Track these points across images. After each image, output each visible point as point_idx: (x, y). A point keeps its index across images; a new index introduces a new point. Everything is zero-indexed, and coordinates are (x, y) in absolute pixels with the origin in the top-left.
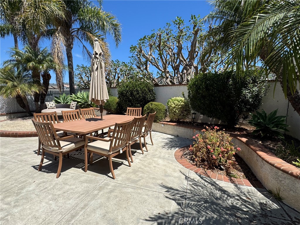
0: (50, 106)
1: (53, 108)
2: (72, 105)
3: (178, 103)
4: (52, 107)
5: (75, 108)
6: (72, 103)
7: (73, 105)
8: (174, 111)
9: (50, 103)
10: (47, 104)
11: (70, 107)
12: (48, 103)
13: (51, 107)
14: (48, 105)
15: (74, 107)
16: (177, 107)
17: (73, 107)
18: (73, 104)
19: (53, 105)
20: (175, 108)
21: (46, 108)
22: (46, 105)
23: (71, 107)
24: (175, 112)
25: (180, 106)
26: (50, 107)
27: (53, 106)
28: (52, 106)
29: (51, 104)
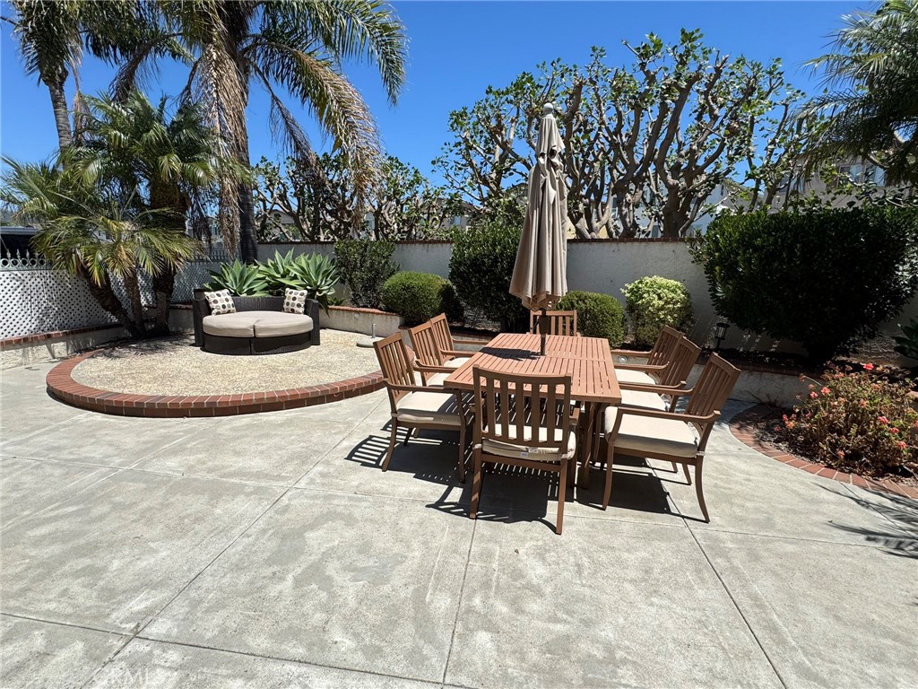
0: (220, 304)
1: (229, 312)
2: (291, 301)
3: (673, 295)
4: (227, 309)
5: (302, 310)
6: (293, 295)
7: (296, 302)
8: (659, 318)
9: (219, 295)
10: (211, 300)
11: (285, 306)
12: (212, 296)
13: (224, 307)
14: (215, 302)
15: (299, 306)
16: (670, 306)
17: (296, 308)
18: (294, 299)
19: (227, 300)
20: (662, 308)
21: (209, 311)
22: (207, 303)
23: (290, 307)
24: (663, 321)
25: (679, 305)
26: (222, 310)
27: (229, 306)
28: (226, 303)
29: (223, 298)
